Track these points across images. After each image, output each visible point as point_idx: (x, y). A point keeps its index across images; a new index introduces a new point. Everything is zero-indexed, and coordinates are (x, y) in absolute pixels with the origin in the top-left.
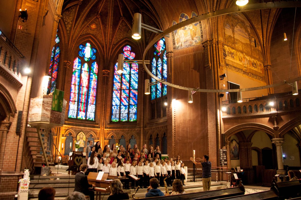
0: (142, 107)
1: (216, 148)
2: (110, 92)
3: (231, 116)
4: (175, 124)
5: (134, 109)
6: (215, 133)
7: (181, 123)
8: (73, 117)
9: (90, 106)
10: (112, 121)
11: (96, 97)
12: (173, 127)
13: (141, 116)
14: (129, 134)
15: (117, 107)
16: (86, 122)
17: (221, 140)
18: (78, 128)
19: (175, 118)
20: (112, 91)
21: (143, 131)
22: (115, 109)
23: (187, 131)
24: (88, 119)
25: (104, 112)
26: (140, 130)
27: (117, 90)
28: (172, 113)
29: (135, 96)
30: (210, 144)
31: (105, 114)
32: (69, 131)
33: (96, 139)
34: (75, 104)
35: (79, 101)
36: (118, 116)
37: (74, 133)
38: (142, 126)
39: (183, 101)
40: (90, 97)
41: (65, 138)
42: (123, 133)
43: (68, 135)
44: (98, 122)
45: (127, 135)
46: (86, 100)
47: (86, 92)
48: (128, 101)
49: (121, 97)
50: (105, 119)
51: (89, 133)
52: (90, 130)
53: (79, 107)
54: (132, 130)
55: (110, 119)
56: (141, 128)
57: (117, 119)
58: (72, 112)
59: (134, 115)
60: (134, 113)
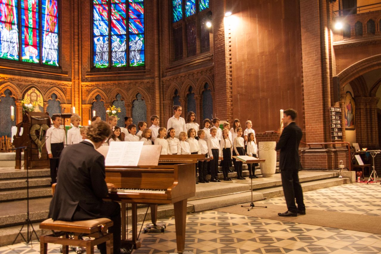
0: (156, 37)
1: (322, 106)
2: (88, 7)
3: (353, 40)
4: (231, 63)
5: (139, 41)
6: (320, 75)
7: (244, 60)
8: (12, 58)
9: (46, 35)
10: (95, 67)
11: (59, 17)
12: (228, 69)
13: (153, 55)
14: (131, 91)
15: (104, 39)
16: (42, 68)
17: (331, 90)
18: (25, 81)
19: (230, 51)
20: (92, 7)
21: (160, 83)
22: (100, 44)
23: (257, 77)
24: (44, 62)
25: (79, 49)
26: (153, 83)
27: (101, 5)
28: (224, 41)
29: (139, 16)
30: (308, 99)
31: (80, 53)
32: (7, 86)
33: (65, 103)
34: (12, 29)
35: (21, 25)
36: (106, 57)
37: (17, 90)
38: (156, 74)
39: (248, 16)
40: (46, 16)
42: (119, 89)
43: (2, 95)
44: (67, 68)
45: (128, 92)
46: (38, 23)
47: (35, 6)
48: (126, 26)
49: (111, 18)
50: (80, 63)
51: (50, 90)
52: (51, 84)
53: (23, 38)
54: (136, 83)
55: (90, 62)
56: (155, 79)
57: (105, 63)
58: (8, 47)
59: (140, 54)
60: (139, 50)
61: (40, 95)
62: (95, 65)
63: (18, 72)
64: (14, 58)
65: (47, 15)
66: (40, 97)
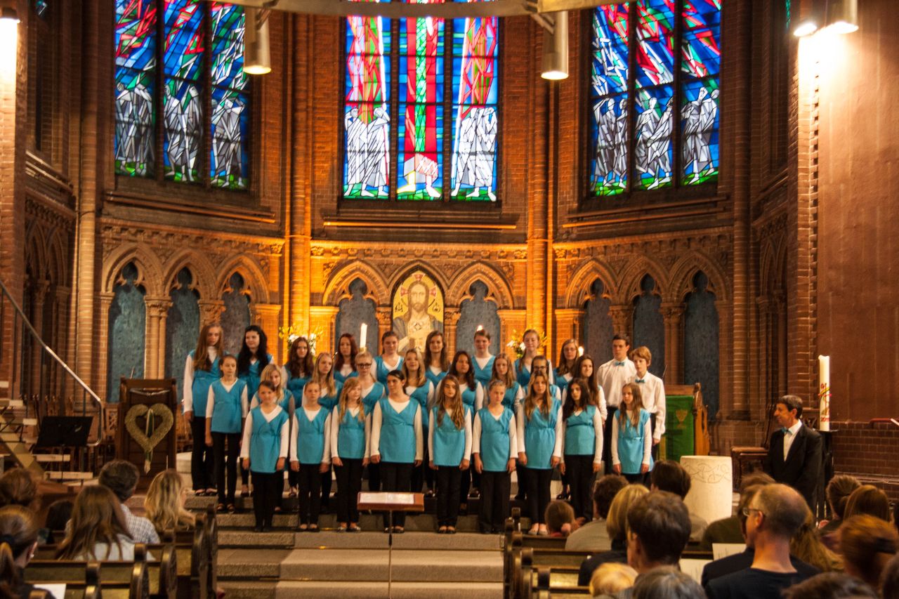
4: (816, 189)
7: (844, 180)
8: (370, 195)
9: (464, 116)
10: (592, 194)
11: (500, 58)
14: (677, 268)
15: (616, 105)
16: (447, 214)
18: (400, 254)
19: (816, 147)
21: (746, 239)
22: (607, 121)
23: (873, 233)
24: (454, 194)
25: (547, 146)
26: (732, 240)
29: (709, 17)
31: (551, 155)
32: (353, 272)
33: (507, 308)
34: (373, 118)
35: (399, 100)
36: (621, 162)
37: (378, 279)
38: (737, 208)
40: (464, 61)
41: (330, 311)
42: (646, 259)
43: (344, 296)
44: (517, 205)
45: (669, 270)
46: (442, 89)
47: (435, 41)
48: (674, 57)
49: (635, 35)
50: (551, 186)
51: (466, 273)
52: (467, 257)
53: (401, 135)
54: (689, 239)
55: (576, 181)
56: (733, 225)
57: (618, 178)
58: (362, 167)
59: (709, 144)
60: (708, 131)
61: (434, 289)
62: (592, 190)
63: (381, 232)
64: (376, 193)
65: (469, 57)
66: (434, 295)
